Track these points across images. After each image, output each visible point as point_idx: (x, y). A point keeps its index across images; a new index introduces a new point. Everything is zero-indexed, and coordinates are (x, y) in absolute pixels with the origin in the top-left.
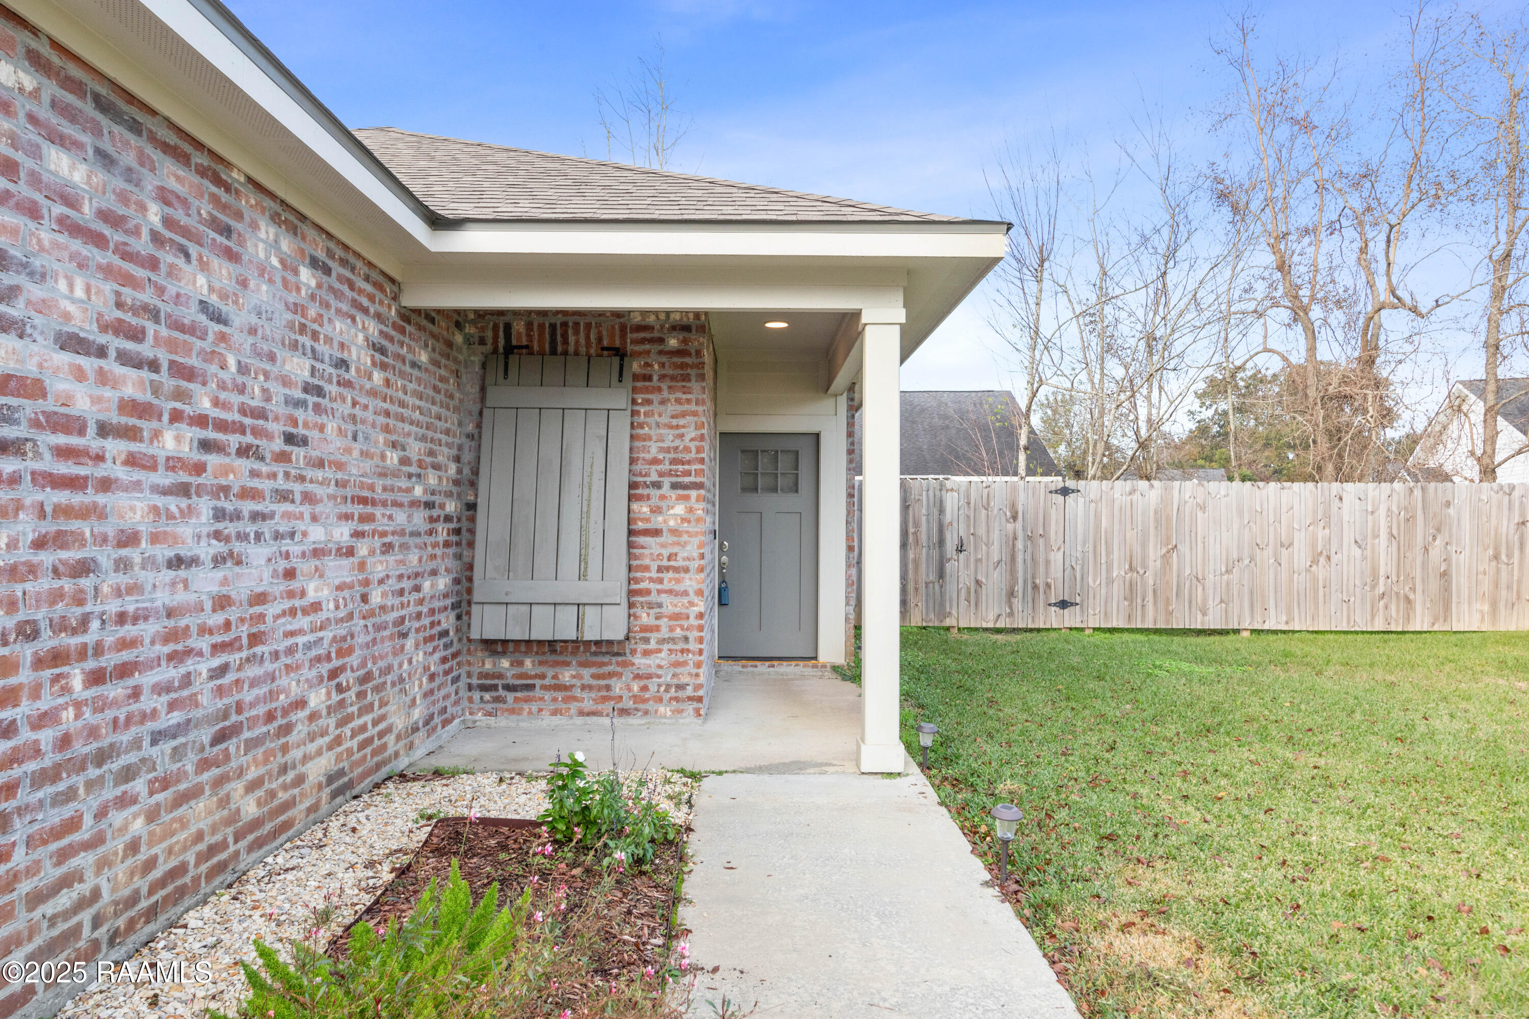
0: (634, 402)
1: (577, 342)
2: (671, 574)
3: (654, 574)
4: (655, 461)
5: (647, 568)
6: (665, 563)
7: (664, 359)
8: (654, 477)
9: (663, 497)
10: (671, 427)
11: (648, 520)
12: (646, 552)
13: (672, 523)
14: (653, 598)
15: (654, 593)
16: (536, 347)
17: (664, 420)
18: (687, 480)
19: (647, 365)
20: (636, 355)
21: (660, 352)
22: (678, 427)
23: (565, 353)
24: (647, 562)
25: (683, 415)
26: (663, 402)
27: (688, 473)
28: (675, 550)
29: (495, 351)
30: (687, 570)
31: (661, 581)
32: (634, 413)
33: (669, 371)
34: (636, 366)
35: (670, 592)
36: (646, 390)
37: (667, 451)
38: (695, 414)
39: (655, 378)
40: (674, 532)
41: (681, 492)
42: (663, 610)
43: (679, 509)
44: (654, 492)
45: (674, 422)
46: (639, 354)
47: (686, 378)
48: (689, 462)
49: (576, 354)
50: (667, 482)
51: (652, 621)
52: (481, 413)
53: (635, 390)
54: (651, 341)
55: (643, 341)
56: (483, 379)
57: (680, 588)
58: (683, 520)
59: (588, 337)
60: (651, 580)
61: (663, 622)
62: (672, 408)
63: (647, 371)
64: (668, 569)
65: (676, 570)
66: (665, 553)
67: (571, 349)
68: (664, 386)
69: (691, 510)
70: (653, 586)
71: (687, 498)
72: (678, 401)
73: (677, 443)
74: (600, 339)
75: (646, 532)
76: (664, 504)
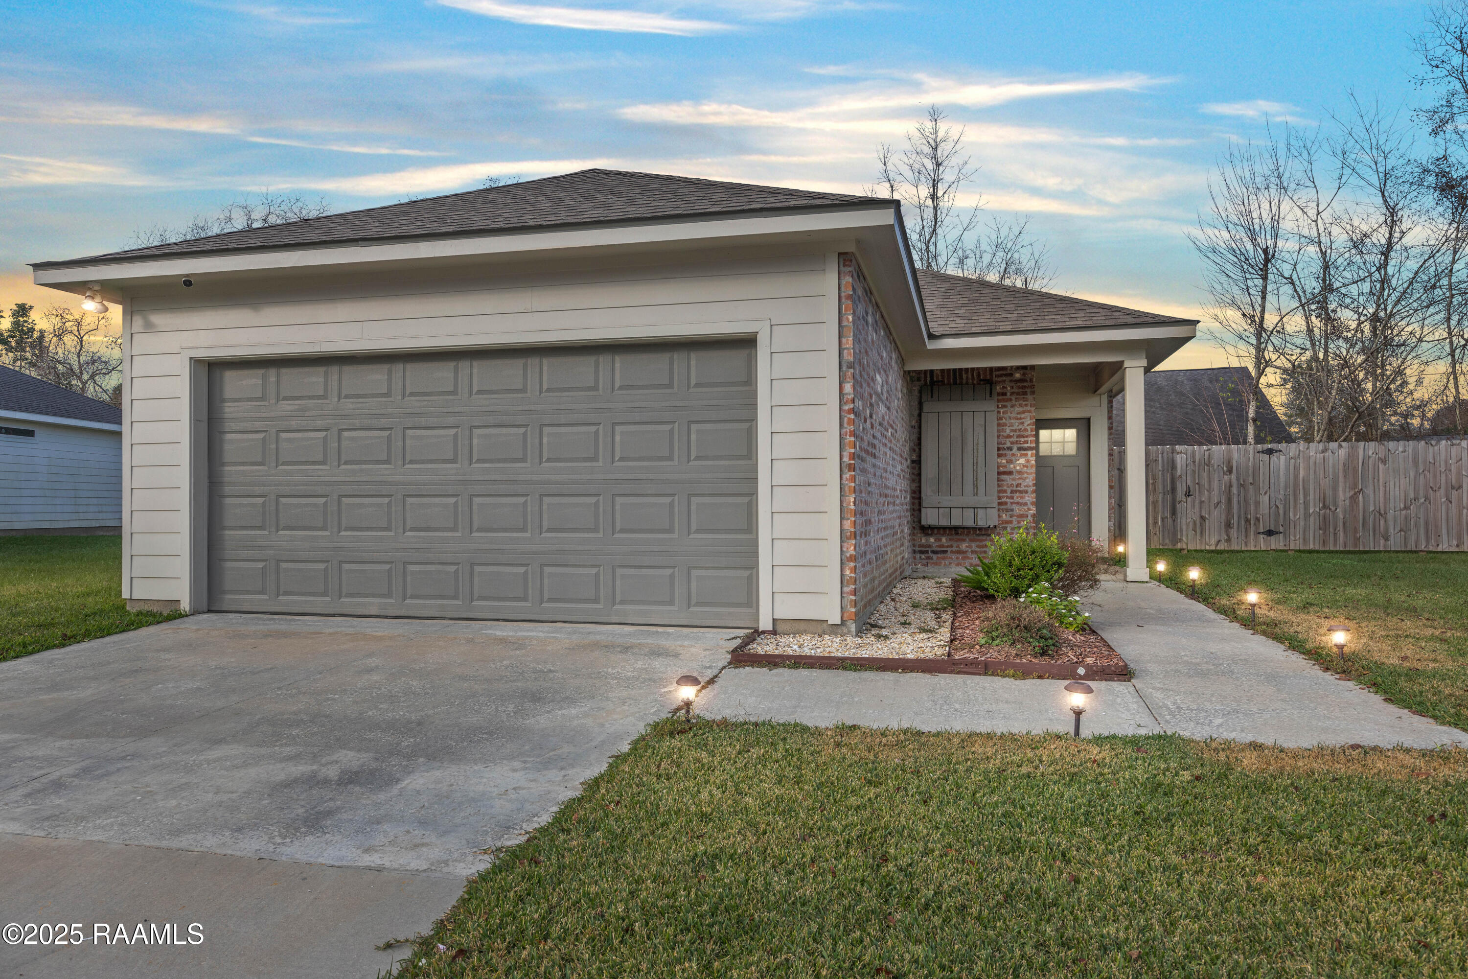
0: (998, 407)
1: (967, 378)
2: (1018, 494)
3: (1009, 494)
4: (1009, 437)
5: (1005, 491)
6: (1015, 488)
7: (1013, 384)
8: (1008, 445)
9: (1013, 455)
10: (1017, 419)
11: (1005, 467)
12: (1004, 483)
13: (1018, 468)
14: (1009, 506)
15: (1009, 504)
16: (946, 381)
17: (1013, 415)
18: (1026, 445)
19: (1004, 387)
20: (997, 383)
21: (1011, 381)
22: (1021, 419)
23: (961, 384)
24: (1005, 488)
25: (1024, 412)
26: (1013, 406)
27: (1027, 442)
28: (1020, 481)
29: (926, 384)
30: (1026, 492)
31: (1012, 498)
32: (999, 412)
33: (1017, 391)
34: (998, 388)
35: (1018, 503)
36: (1004, 400)
37: (1015, 431)
38: (1030, 412)
39: (1008, 394)
40: (1019, 472)
41: (1023, 452)
42: (1014, 513)
43: (1022, 461)
44: (1008, 452)
45: (1019, 416)
46: (1000, 382)
47: (1025, 393)
48: (1027, 437)
49: (967, 383)
50: (1015, 447)
51: (1009, 519)
52: (920, 415)
53: (998, 401)
54: (1006, 375)
55: (1001, 376)
56: (921, 397)
57: (1023, 501)
58: (1024, 466)
59: (973, 375)
60: (1007, 497)
61: (1014, 519)
62: (1017, 409)
63: (1005, 391)
64: (1016, 491)
65: (1021, 492)
66: (1015, 483)
67: (964, 381)
68: (1013, 398)
69: (1028, 461)
70: (1008, 500)
71: (1026, 455)
72: (1021, 405)
73: (1021, 427)
74: (979, 375)
75: (1005, 473)
76: (1014, 459)
